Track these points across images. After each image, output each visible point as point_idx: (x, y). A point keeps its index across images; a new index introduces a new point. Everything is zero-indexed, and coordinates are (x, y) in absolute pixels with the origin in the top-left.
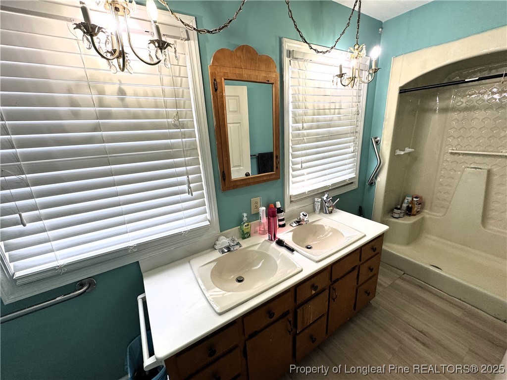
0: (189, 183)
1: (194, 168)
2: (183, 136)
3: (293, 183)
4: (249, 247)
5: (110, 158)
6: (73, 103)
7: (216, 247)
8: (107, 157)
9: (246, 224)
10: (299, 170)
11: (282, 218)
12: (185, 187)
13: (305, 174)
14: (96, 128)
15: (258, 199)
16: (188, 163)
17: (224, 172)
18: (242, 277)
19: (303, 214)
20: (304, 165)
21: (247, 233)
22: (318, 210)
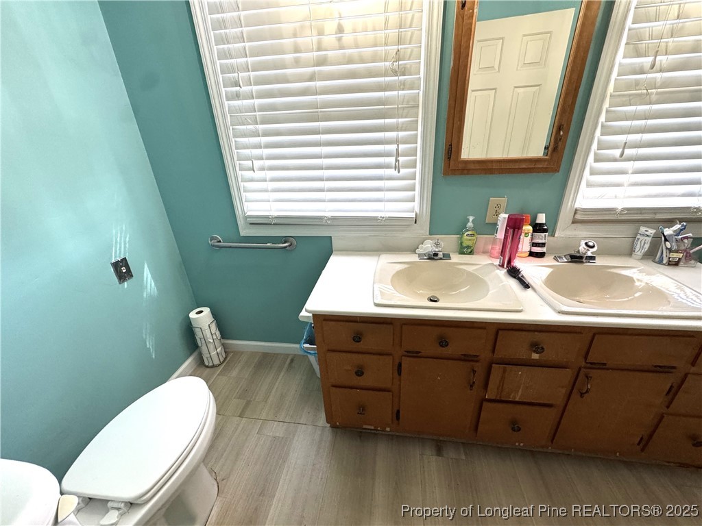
0: (398, 155)
1: (408, 135)
2: (402, 87)
3: (589, 185)
4: (461, 264)
5: (320, 114)
6: (297, 50)
7: (417, 251)
8: (317, 112)
9: (469, 233)
10: (615, 160)
11: (540, 241)
12: (392, 160)
13: (630, 172)
14: (312, 78)
15: (503, 201)
16: (402, 127)
17: (451, 145)
18: (437, 298)
19: (586, 244)
20: (628, 152)
21: (468, 247)
22: (639, 252)
